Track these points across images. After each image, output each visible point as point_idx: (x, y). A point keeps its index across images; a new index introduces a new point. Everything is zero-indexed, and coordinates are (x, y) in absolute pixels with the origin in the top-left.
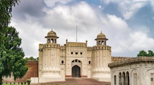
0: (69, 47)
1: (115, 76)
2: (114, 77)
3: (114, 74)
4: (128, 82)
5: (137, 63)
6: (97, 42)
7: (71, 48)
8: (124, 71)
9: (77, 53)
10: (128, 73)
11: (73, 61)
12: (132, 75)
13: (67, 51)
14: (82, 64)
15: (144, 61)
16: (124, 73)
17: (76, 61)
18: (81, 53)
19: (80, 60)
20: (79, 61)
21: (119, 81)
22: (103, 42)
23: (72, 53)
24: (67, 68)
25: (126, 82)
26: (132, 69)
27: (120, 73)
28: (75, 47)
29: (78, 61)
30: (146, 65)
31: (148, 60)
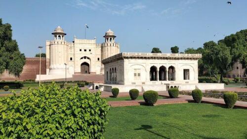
0: (77, 44)
1: (107, 72)
3: (107, 70)
7: (79, 45)
8: (113, 67)
9: (85, 50)
10: (115, 68)
11: (82, 58)
12: (118, 71)
13: (76, 48)
15: (127, 57)
16: (113, 69)
17: (85, 57)
18: (90, 50)
19: (89, 57)
22: (111, 39)
23: (81, 50)
24: (75, 64)
26: (118, 65)
27: (111, 69)
28: (84, 44)
29: (87, 58)
30: (130, 61)
31: (131, 56)
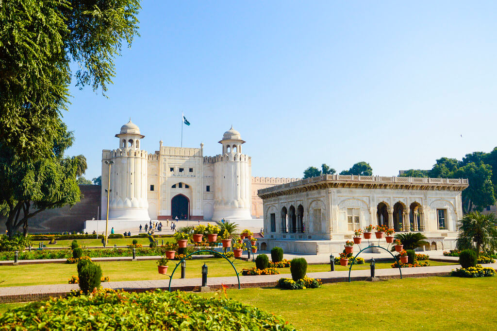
0: (166, 157)
1: (273, 215)
2: (269, 215)
3: (271, 212)
4: (300, 227)
5: (321, 188)
6: (223, 147)
7: (169, 159)
8: (293, 204)
9: (181, 170)
10: (301, 208)
11: (174, 186)
12: (310, 212)
14: (192, 192)
15: (336, 184)
16: (292, 208)
17: (180, 185)
18: (191, 170)
19: (188, 184)
20: (187, 187)
21: (281, 225)
22: (234, 146)
23: (172, 170)
24: (161, 199)
25: (297, 227)
26: (310, 201)
27: (284, 209)
28: (178, 158)
29: (184, 186)
30: (339, 192)
31: (344, 182)
